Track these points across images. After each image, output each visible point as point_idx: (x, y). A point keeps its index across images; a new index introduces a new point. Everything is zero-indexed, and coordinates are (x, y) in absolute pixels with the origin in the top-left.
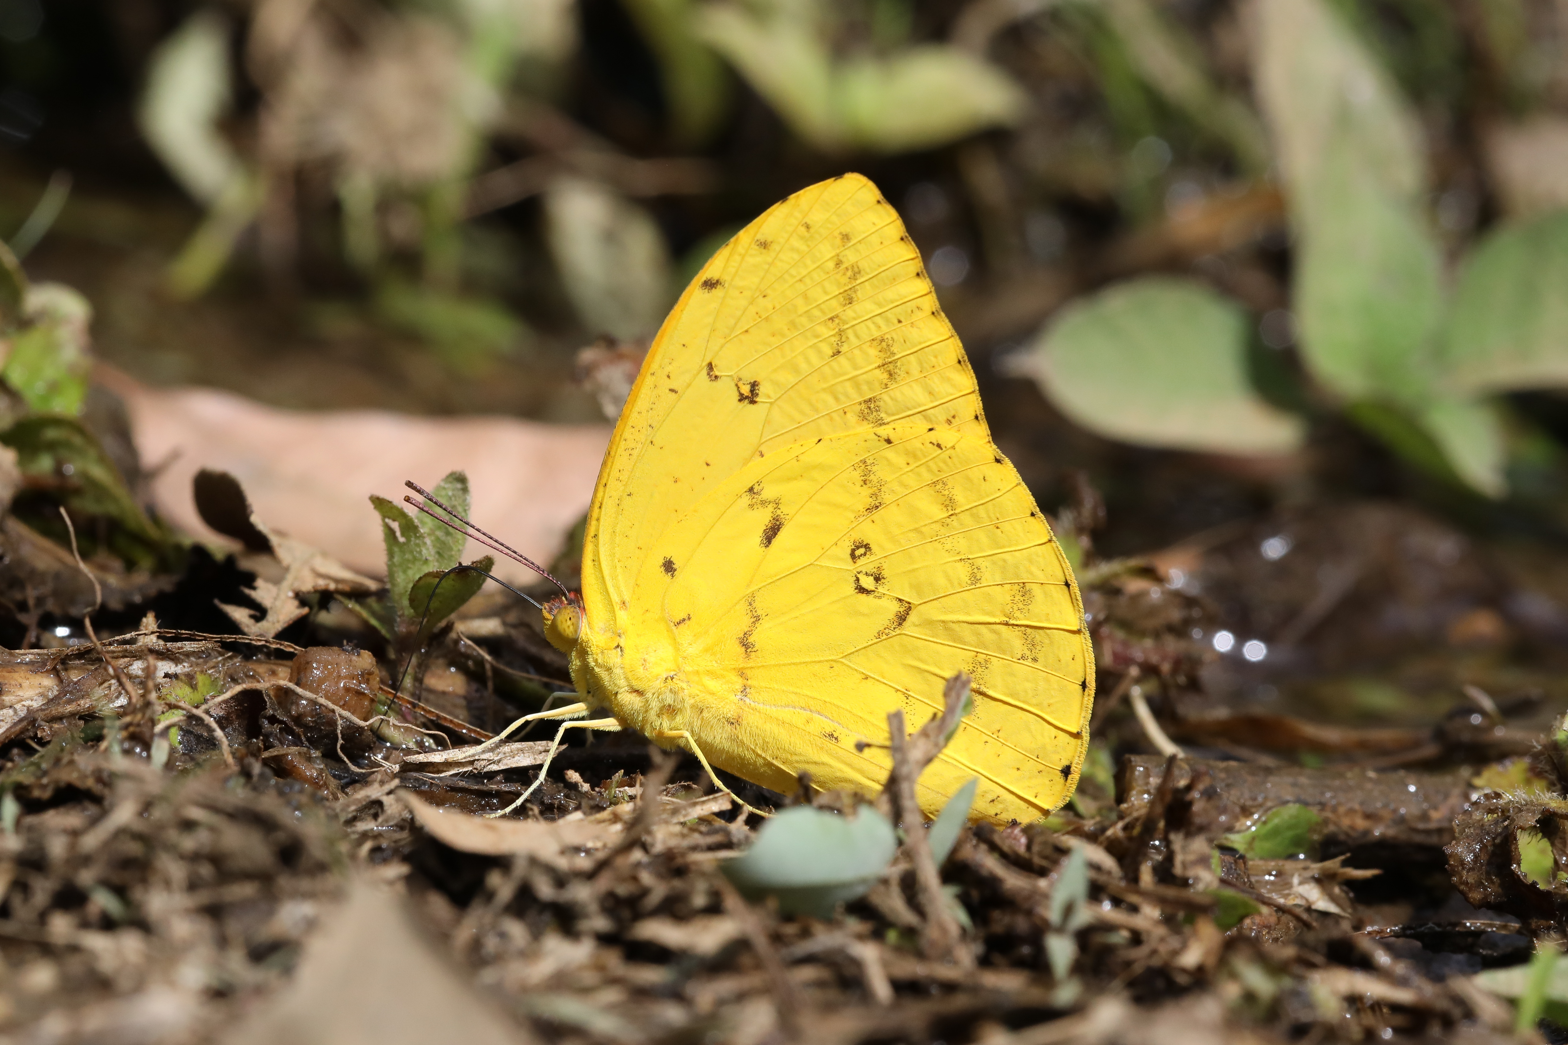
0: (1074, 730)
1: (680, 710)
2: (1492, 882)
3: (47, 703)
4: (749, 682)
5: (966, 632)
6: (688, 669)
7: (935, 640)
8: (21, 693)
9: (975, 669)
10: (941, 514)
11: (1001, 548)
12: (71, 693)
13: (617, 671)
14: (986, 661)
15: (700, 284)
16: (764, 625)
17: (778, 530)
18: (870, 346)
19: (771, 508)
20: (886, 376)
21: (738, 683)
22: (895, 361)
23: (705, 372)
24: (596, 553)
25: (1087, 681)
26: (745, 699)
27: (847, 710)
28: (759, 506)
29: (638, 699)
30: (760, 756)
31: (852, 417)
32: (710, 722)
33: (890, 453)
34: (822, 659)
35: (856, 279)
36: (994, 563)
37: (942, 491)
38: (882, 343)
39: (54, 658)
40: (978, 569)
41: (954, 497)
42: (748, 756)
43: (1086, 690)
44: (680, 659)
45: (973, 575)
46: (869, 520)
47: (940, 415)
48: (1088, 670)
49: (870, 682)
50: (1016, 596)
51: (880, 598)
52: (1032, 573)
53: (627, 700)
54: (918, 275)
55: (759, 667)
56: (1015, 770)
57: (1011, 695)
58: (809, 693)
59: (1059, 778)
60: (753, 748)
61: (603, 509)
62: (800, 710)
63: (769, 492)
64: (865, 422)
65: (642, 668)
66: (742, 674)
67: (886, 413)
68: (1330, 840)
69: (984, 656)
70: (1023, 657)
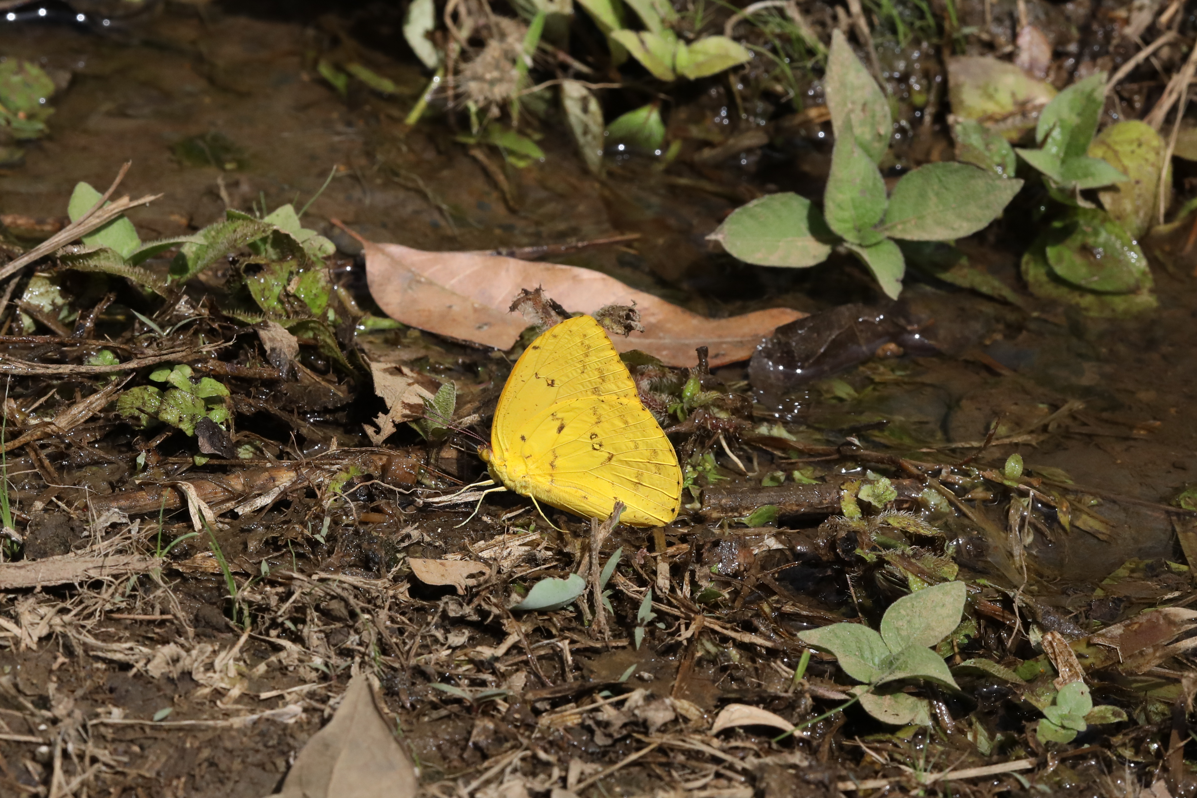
0: (676, 497)
1: (528, 487)
2: (830, 554)
3: (292, 484)
4: (554, 478)
5: (634, 464)
6: (531, 473)
7: (623, 467)
8: (282, 481)
9: (638, 476)
10: (623, 426)
11: (645, 438)
12: (301, 479)
13: (504, 471)
14: (642, 474)
15: (531, 348)
16: (559, 459)
17: (563, 428)
18: (595, 371)
19: (560, 421)
20: (601, 381)
21: (550, 479)
22: (605, 376)
23: (534, 374)
24: (496, 432)
25: (680, 481)
26: (553, 483)
28: (556, 420)
29: (513, 481)
30: (559, 502)
31: (589, 393)
32: (539, 491)
33: (603, 405)
34: (580, 471)
35: (589, 349)
36: (643, 443)
37: (623, 418)
38: (600, 370)
39: (295, 466)
40: (638, 444)
41: (627, 419)
43: (679, 484)
44: (528, 470)
45: (636, 446)
46: (596, 427)
47: (622, 394)
48: (680, 478)
49: (599, 479)
50: (652, 454)
51: (601, 452)
52: (657, 447)
54: (605, 338)
55: (558, 473)
56: (654, 509)
57: (651, 485)
58: (577, 483)
59: (671, 512)
60: (556, 500)
61: (498, 418)
62: (573, 488)
63: (559, 416)
64: (594, 395)
65: (513, 473)
66: (551, 475)
67: (602, 391)
68: (783, 515)
69: (641, 472)
70: (655, 473)
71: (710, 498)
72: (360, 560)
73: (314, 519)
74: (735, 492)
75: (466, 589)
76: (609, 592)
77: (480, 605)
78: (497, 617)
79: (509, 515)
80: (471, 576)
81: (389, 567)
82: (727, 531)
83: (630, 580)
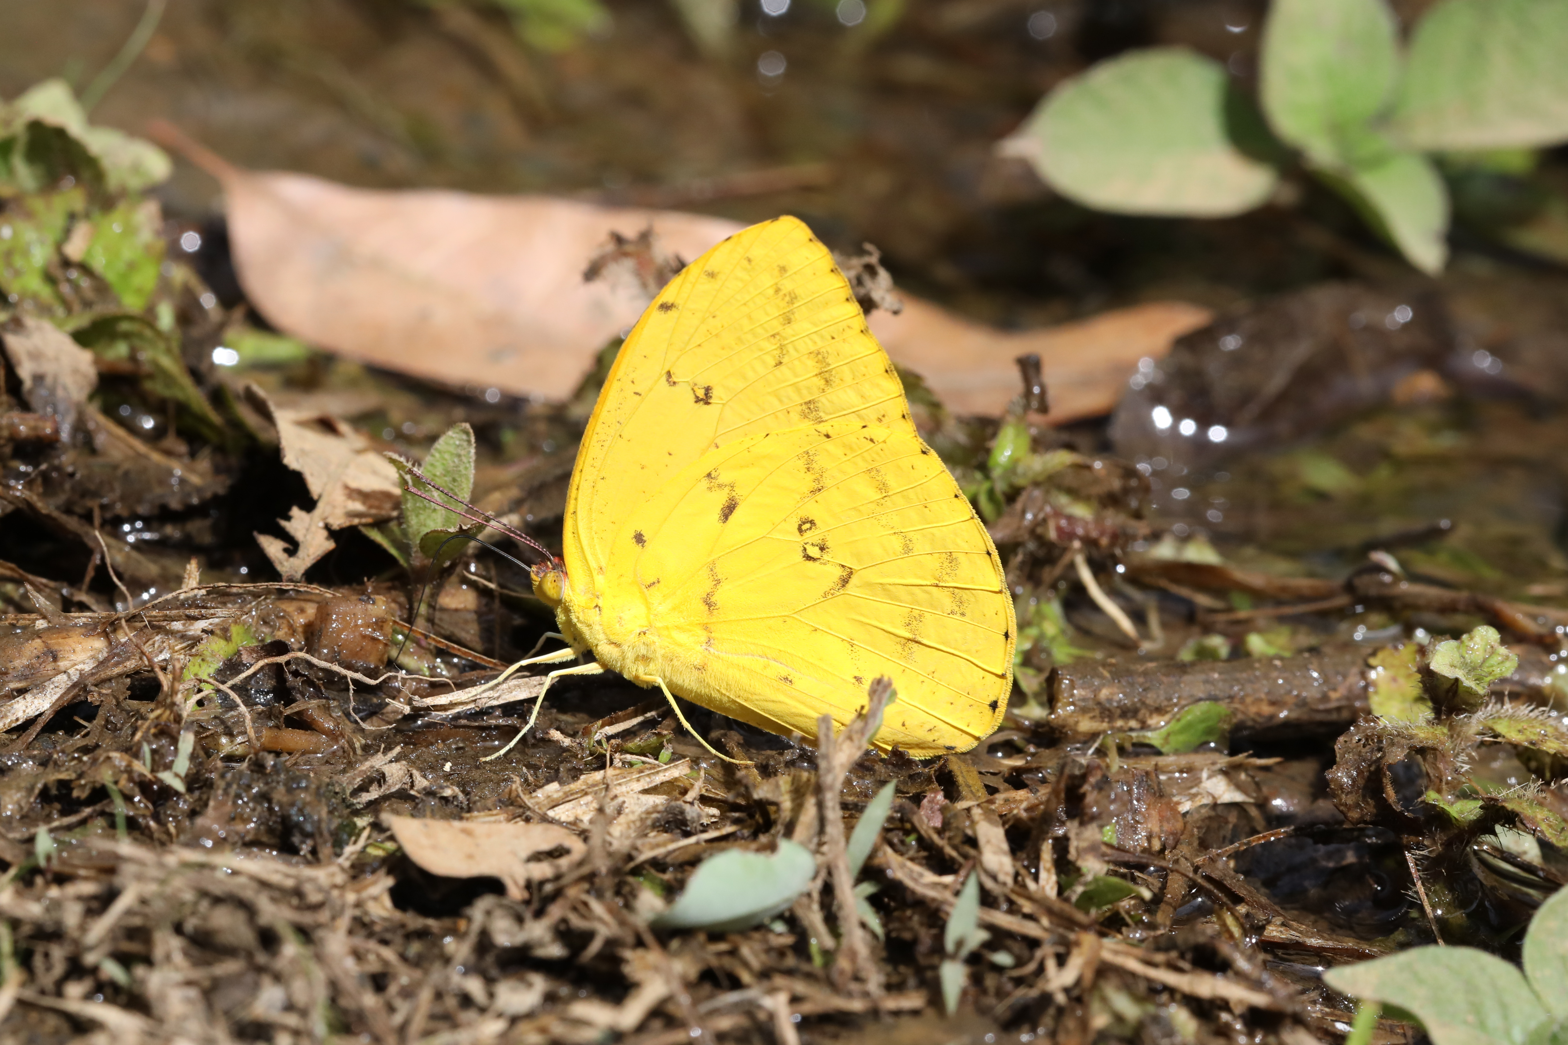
0: (1000, 673)
1: (652, 659)
2: (1368, 803)
3: (97, 667)
4: (713, 635)
5: (902, 592)
6: (658, 625)
7: (876, 599)
8: (74, 658)
9: (911, 622)
10: (876, 495)
11: (929, 524)
12: (118, 655)
13: (597, 627)
14: (920, 615)
15: (657, 306)
16: (724, 588)
17: (734, 508)
18: (808, 358)
19: (727, 490)
20: (823, 382)
21: (703, 636)
22: (831, 371)
23: (664, 378)
24: (576, 526)
25: (1010, 630)
26: (709, 649)
27: (799, 657)
28: (717, 489)
29: (616, 649)
30: (725, 695)
31: (795, 416)
32: (679, 668)
33: (829, 445)
34: (775, 617)
35: (793, 303)
36: (924, 536)
37: (876, 477)
38: (819, 356)
39: (105, 622)
40: (910, 541)
41: (887, 482)
42: (714, 695)
43: (1009, 638)
44: (652, 617)
45: (906, 546)
46: (813, 501)
47: (872, 415)
48: (1010, 623)
49: (818, 633)
50: (944, 563)
51: (825, 564)
52: (957, 545)
53: (606, 650)
54: (847, 300)
55: (721, 622)
56: (948, 704)
57: (943, 643)
58: (765, 643)
59: (988, 711)
60: (718, 688)
61: (580, 490)
62: (757, 658)
63: (724, 478)
64: (806, 420)
65: (618, 625)
66: (706, 628)
67: (824, 412)
68: (1239, 727)
69: (918, 612)
70: (952, 612)
71: (1072, 686)
72: (270, 831)
73: (156, 736)
74: (1129, 673)
75: (528, 885)
76: (868, 888)
77: (564, 921)
78: (612, 943)
79: (611, 730)
80: (537, 857)
81: (338, 845)
82: (1115, 763)
83: (912, 859)
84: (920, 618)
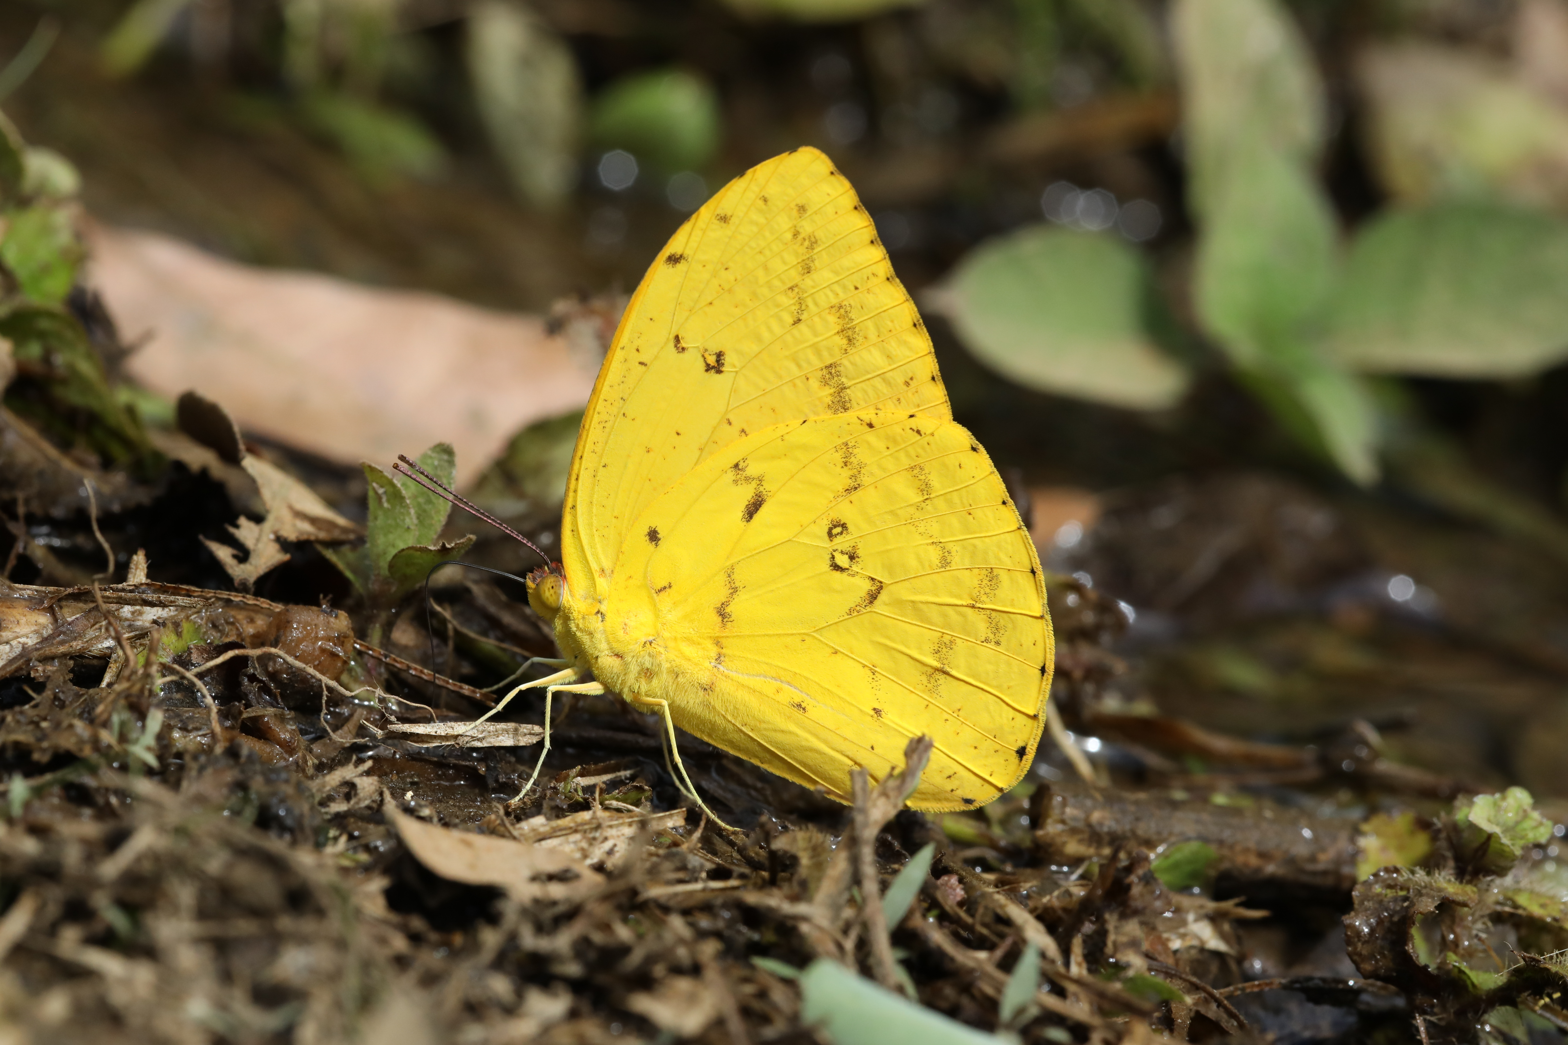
0: (1032, 713)
1: (657, 674)
3: (41, 642)
4: (724, 651)
5: (934, 613)
6: (667, 634)
7: (904, 619)
8: (17, 630)
9: (940, 649)
10: (917, 498)
11: (971, 533)
12: (64, 633)
13: (598, 635)
14: (951, 642)
15: (666, 257)
16: (741, 597)
17: (760, 505)
18: (829, 313)
19: (754, 484)
20: (845, 341)
21: (714, 651)
22: (854, 327)
23: (672, 344)
24: (575, 522)
25: (1046, 666)
26: (719, 666)
27: (815, 682)
28: (743, 482)
29: (618, 662)
30: (730, 722)
31: (814, 383)
32: (684, 687)
33: (871, 437)
34: (794, 632)
35: (813, 249)
36: (964, 548)
37: (919, 476)
38: (841, 310)
39: (52, 598)
40: (949, 552)
41: (930, 482)
42: (719, 722)
43: (1045, 674)
44: (660, 625)
45: (944, 558)
46: (847, 501)
47: (898, 377)
48: (1048, 656)
49: (838, 657)
50: (983, 580)
51: (853, 576)
52: (1000, 560)
53: (607, 662)
54: (872, 242)
55: (734, 636)
56: (973, 748)
57: (974, 677)
58: (779, 664)
59: (1014, 758)
60: (724, 713)
61: (580, 481)
62: (770, 680)
63: (753, 470)
64: (827, 387)
65: (623, 631)
66: (717, 642)
67: (847, 377)
69: (949, 637)
70: (987, 640)
79: (583, 781)
84: (950, 645)
